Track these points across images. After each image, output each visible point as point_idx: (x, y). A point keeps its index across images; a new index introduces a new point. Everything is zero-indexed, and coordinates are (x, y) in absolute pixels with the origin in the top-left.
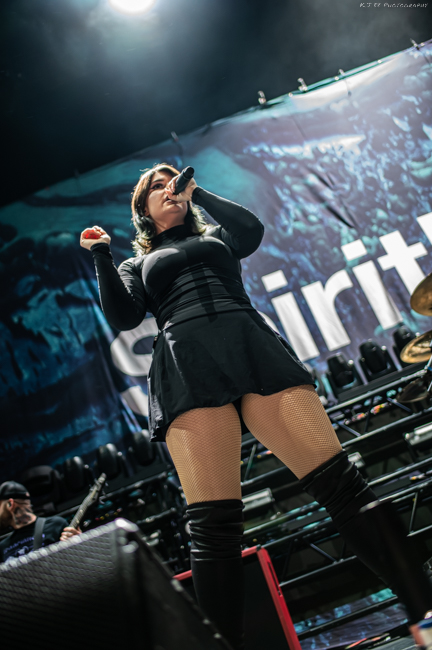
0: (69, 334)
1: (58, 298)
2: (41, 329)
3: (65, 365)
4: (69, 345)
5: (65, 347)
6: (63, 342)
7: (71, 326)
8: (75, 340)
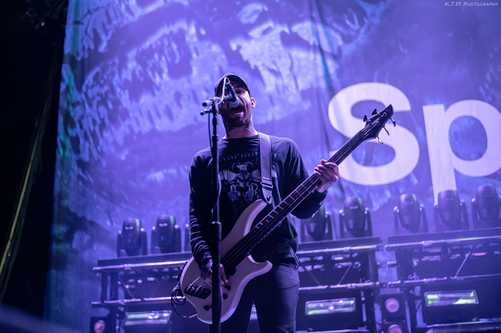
0: (287, 76)
1: (283, 35)
2: (259, 64)
3: (277, 108)
4: (285, 87)
5: (281, 88)
6: (280, 82)
7: (291, 68)
8: (293, 84)
